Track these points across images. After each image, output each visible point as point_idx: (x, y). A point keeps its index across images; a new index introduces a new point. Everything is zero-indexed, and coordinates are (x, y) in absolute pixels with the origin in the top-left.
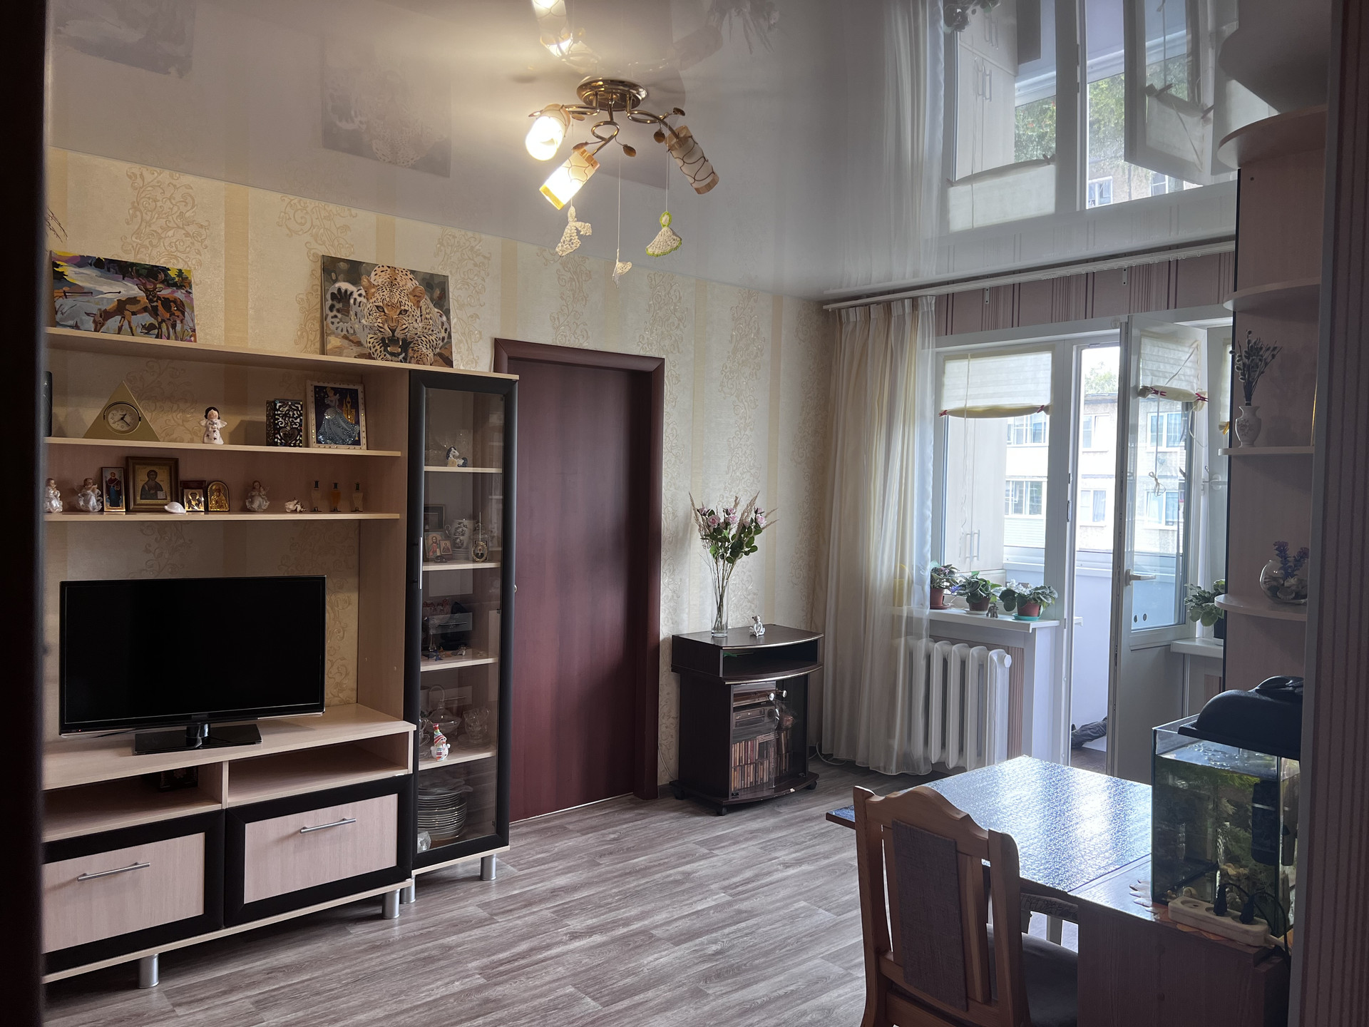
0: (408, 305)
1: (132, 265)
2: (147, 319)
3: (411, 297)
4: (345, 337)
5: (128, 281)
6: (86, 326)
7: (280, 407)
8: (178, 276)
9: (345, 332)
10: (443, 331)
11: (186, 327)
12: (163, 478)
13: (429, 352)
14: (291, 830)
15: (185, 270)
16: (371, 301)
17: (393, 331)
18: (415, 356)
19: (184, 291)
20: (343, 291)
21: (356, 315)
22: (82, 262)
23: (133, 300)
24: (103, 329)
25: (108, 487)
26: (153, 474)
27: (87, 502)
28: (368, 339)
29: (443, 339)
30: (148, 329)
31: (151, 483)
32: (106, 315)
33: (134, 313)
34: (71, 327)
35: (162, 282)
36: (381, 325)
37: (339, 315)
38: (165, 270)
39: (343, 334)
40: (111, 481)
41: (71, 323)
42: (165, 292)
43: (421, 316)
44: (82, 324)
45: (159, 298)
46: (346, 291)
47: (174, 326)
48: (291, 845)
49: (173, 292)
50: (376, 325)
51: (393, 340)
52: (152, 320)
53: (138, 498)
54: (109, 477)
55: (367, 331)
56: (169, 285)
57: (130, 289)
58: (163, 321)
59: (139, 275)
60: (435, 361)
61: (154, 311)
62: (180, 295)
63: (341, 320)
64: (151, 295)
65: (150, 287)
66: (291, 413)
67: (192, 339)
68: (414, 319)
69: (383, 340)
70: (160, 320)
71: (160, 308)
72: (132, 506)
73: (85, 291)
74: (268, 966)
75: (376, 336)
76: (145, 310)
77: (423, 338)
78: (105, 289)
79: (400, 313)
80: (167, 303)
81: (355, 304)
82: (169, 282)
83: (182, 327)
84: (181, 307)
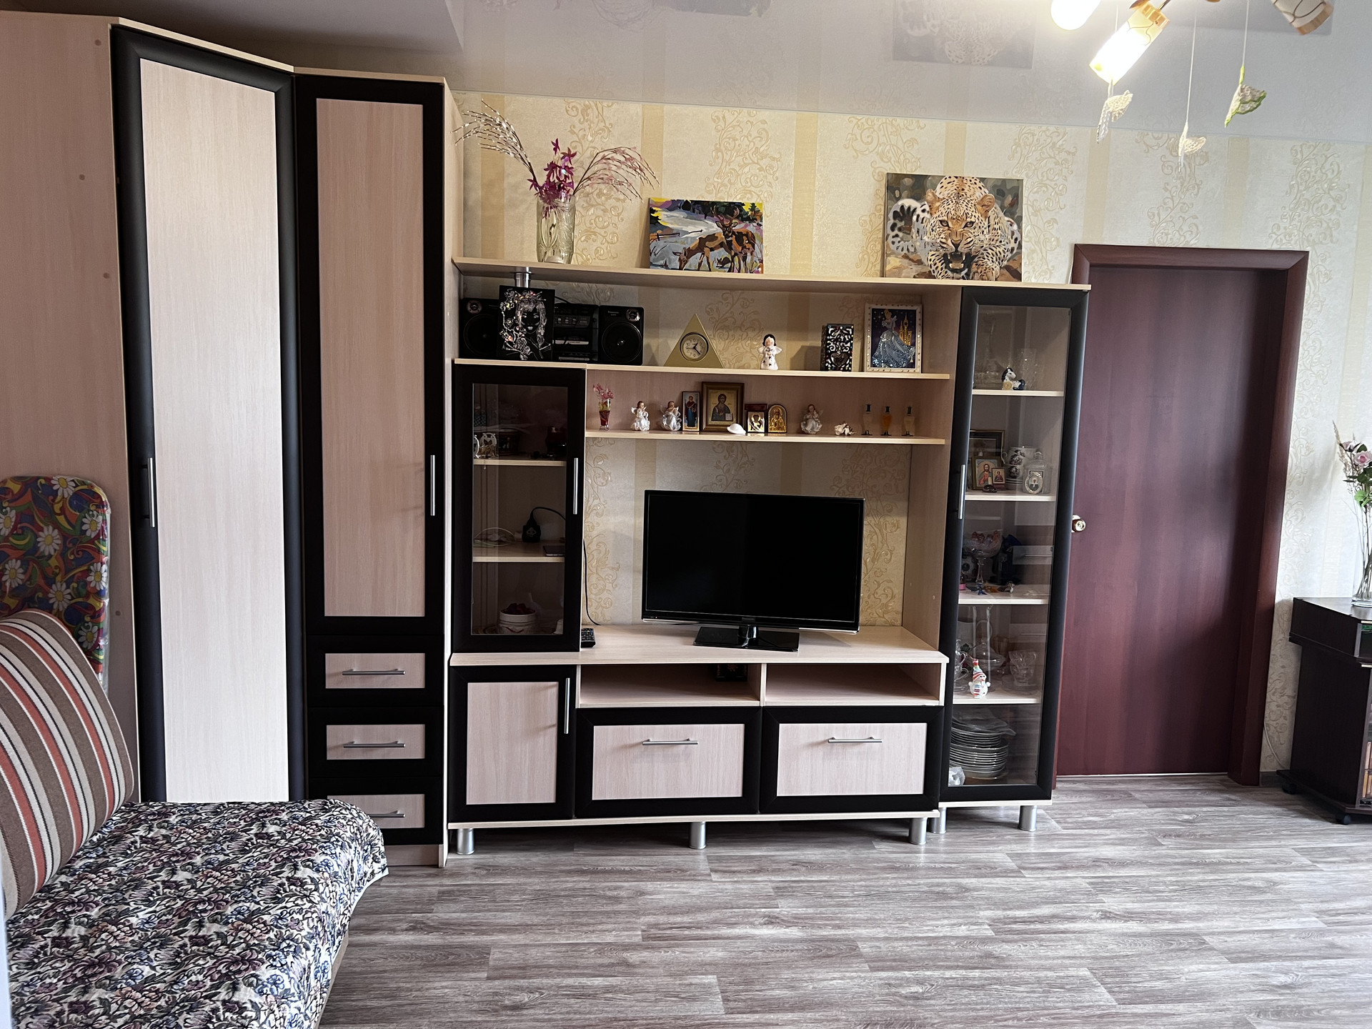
0: (975, 216)
1: (714, 203)
2: (722, 253)
3: (979, 207)
4: (906, 257)
5: (709, 220)
6: (673, 265)
7: (832, 332)
8: (751, 210)
9: (905, 251)
10: (1013, 241)
11: (755, 259)
12: (731, 403)
13: (995, 265)
14: (822, 738)
15: (759, 204)
16: (935, 216)
17: (957, 246)
18: (979, 271)
19: (755, 224)
20: (906, 208)
21: (918, 232)
22: (673, 206)
23: (712, 237)
24: (687, 266)
25: (687, 409)
26: (722, 398)
27: (669, 422)
28: (930, 258)
29: (1013, 249)
30: (722, 263)
31: (721, 406)
32: (690, 253)
33: (712, 250)
34: (661, 266)
35: (737, 218)
36: (944, 240)
37: (901, 234)
38: (740, 205)
39: (903, 253)
40: (689, 404)
41: (662, 262)
42: (739, 227)
43: (989, 226)
44: (670, 263)
45: (734, 233)
46: (909, 208)
47: (745, 259)
48: (820, 751)
49: (746, 226)
50: (938, 241)
51: (956, 256)
52: (726, 255)
53: (710, 419)
54: (688, 400)
55: (929, 248)
56: (743, 220)
57: (710, 227)
58: (736, 254)
59: (718, 213)
60: (1002, 274)
61: (729, 247)
62: (751, 228)
63: (902, 239)
64: (727, 230)
65: (726, 223)
66: (842, 338)
67: (760, 269)
68: (980, 231)
69: (945, 256)
70: (733, 254)
71: (734, 242)
72: (704, 427)
73: (674, 232)
74: (795, 857)
75: (937, 253)
76: (721, 245)
77: (990, 251)
78: (690, 229)
79: (966, 226)
80: (739, 236)
81: (917, 220)
82: (744, 218)
83: (752, 259)
84: (752, 239)
